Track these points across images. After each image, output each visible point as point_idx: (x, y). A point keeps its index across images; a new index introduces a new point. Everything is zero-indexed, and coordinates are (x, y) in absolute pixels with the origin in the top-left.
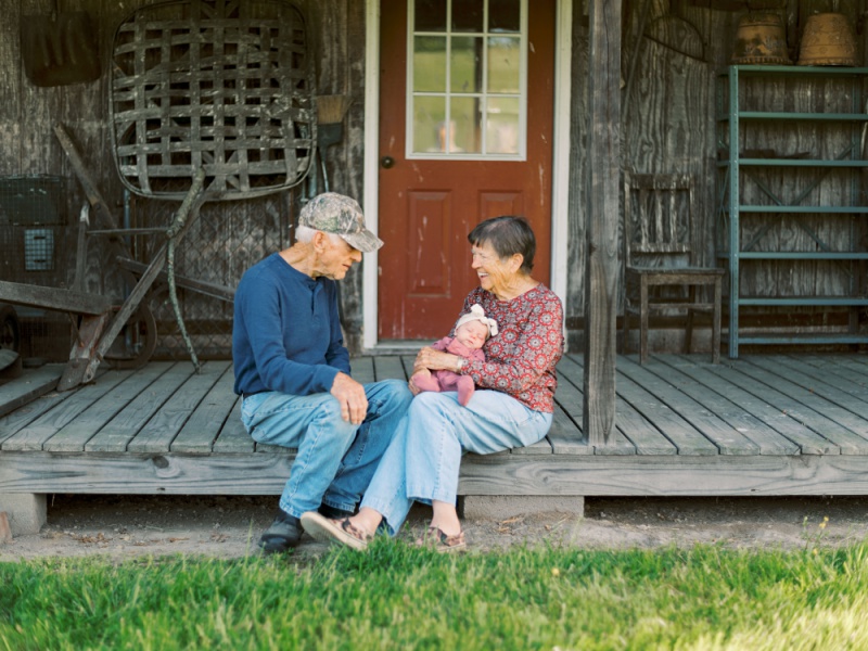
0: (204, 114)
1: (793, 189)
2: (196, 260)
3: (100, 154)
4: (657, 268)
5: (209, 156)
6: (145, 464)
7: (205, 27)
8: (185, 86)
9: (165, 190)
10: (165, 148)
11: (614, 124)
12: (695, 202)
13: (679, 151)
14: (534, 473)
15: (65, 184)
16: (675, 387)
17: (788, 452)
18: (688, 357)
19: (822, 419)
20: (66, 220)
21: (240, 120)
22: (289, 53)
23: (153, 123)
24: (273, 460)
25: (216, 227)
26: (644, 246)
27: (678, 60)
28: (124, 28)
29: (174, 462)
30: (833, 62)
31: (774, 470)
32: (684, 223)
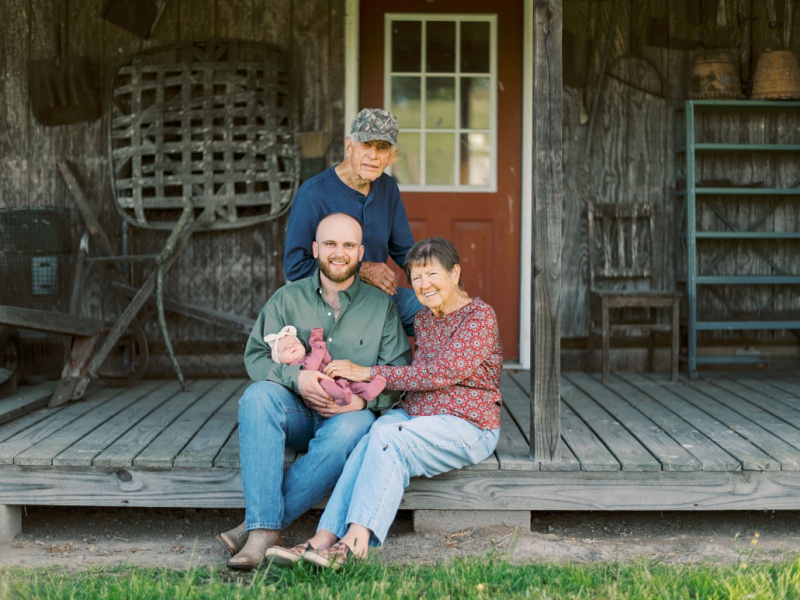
0: (194, 150)
1: (749, 216)
2: (189, 286)
3: (100, 187)
4: (620, 291)
5: (199, 189)
6: (109, 478)
7: (195, 69)
8: (178, 124)
9: (160, 220)
10: (159, 180)
11: (556, 152)
12: (656, 229)
13: (640, 181)
14: (481, 488)
15: (68, 216)
16: (630, 404)
17: (730, 468)
18: (650, 375)
19: (767, 436)
20: (68, 248)
21: (228, 155)
22: (274, 93)
23: (147, 159)
24: (230, 475)
25: (208, 255)
26: (607, 271)
27: (638, 97)
28: (122, 71)
29: (137, 476)
30: (783, 96)
31: (716, 485)
32: (645, 249)
